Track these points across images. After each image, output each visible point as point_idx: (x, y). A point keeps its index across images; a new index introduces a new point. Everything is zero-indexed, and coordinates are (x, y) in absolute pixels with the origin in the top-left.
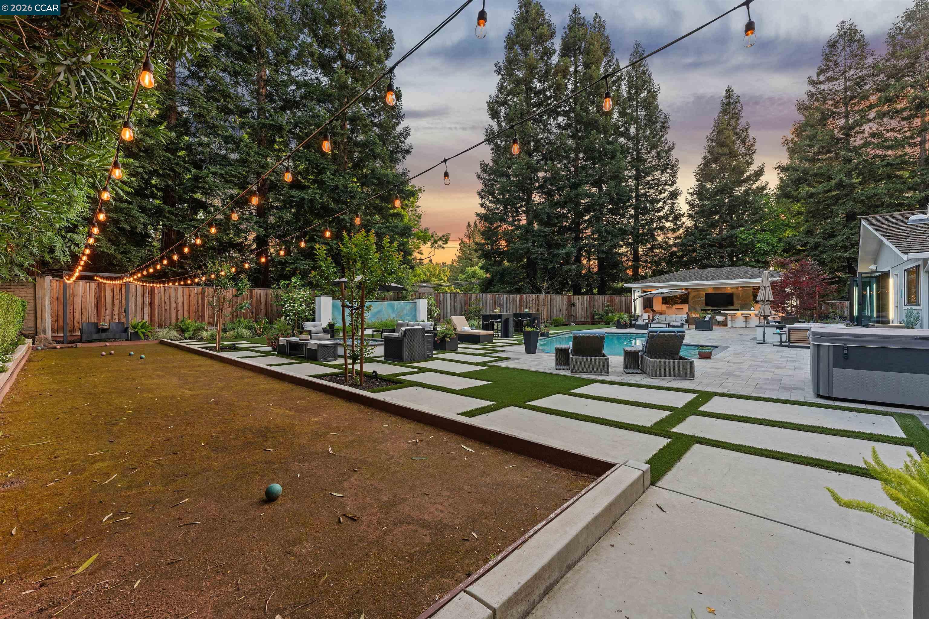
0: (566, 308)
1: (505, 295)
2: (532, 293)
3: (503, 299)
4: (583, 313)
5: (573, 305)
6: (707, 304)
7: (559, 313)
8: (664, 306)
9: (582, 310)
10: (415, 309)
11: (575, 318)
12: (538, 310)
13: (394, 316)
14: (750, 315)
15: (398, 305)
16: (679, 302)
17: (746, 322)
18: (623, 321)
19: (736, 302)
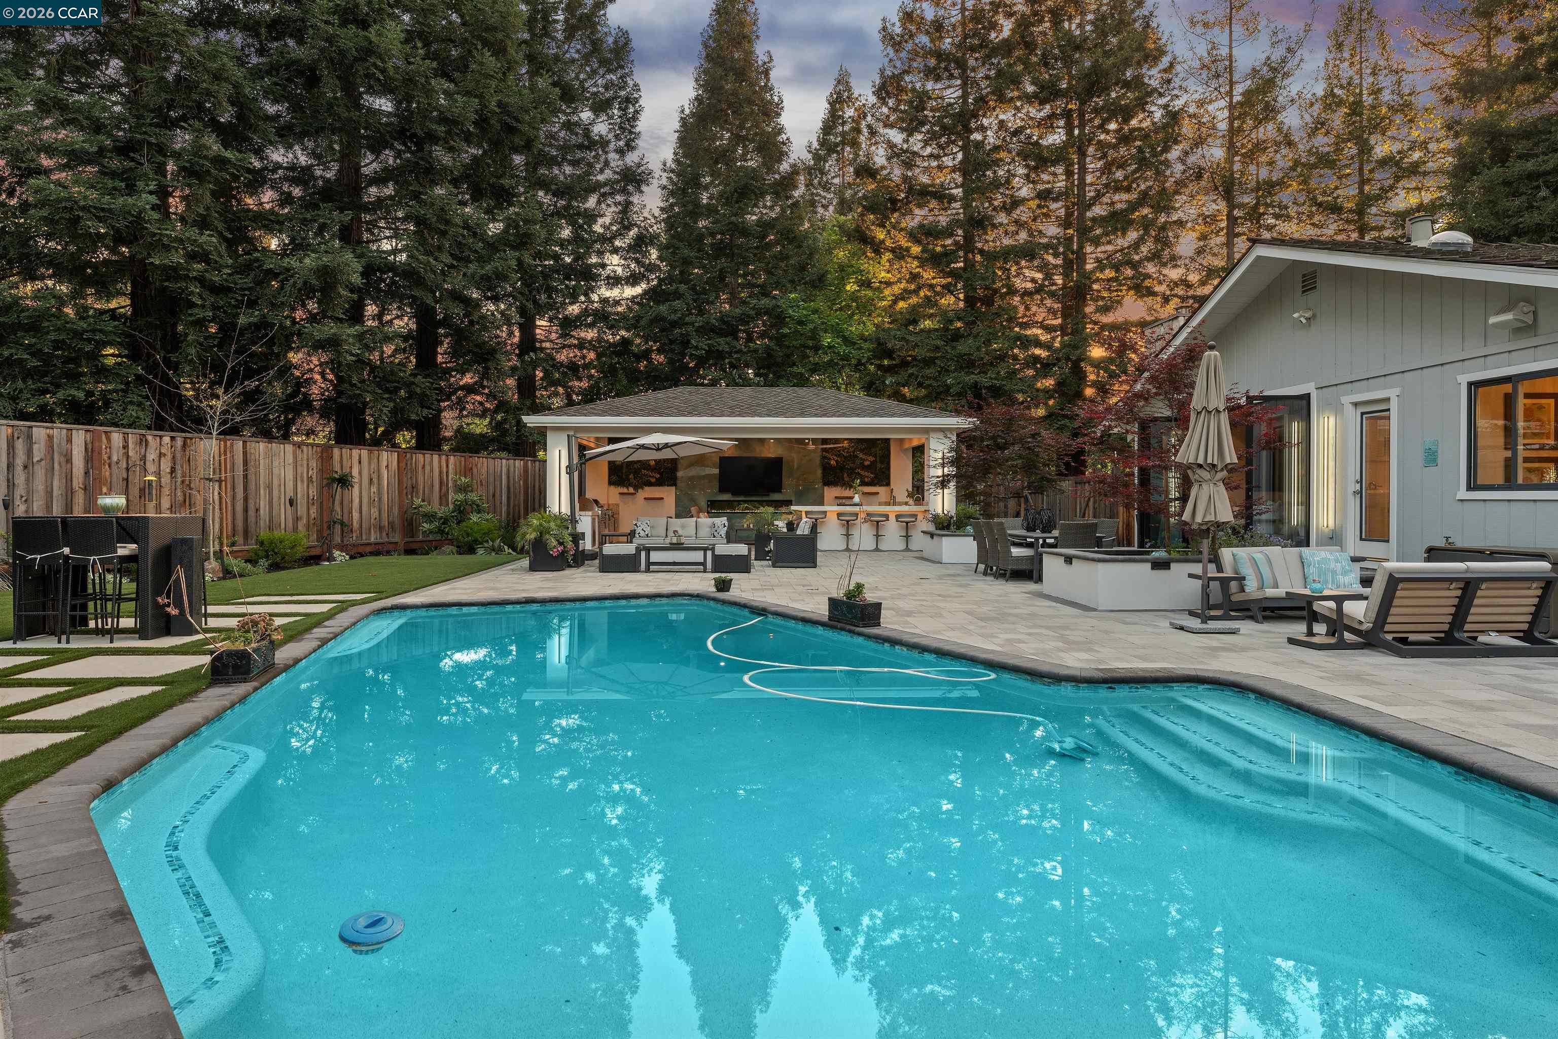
0: (313, 492)
2: (159, 424)
4: (375, 513)
5: (344, 481)
6: (723, 491)
7: (284, 515)
9: (371, 502)
11: (346, 527)
12: (187, 502)
14: (856, 516)
16: (653, 480)
17: (848, 535)
18: (555, 543)
19: (787, 481)
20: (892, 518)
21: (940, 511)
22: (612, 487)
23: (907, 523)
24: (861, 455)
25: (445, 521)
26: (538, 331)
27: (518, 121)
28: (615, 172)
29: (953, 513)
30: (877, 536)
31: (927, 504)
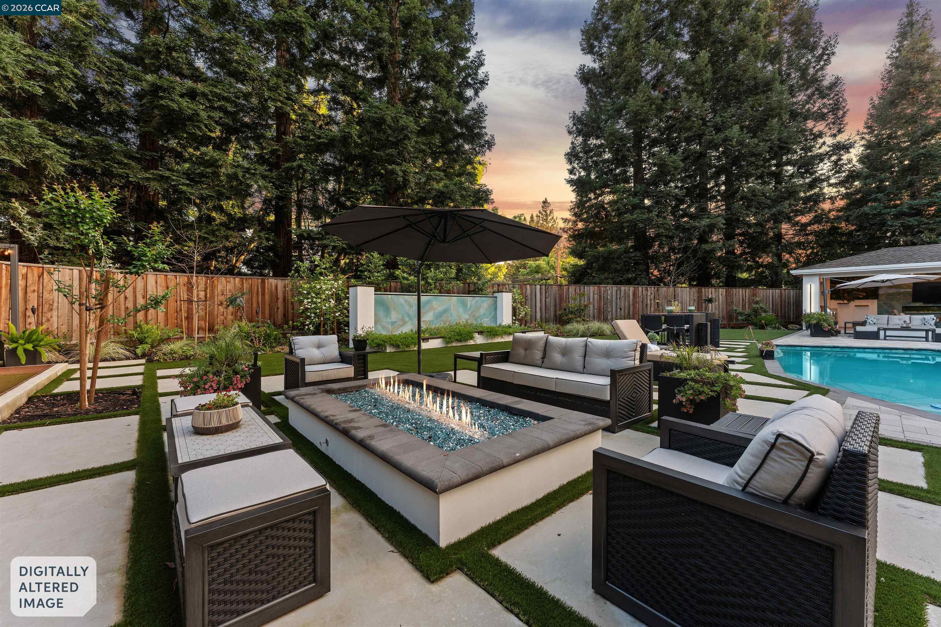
0: (696, 305)
1: (615, 288)
3: (612, 293)
4: (721, 313)
5: (711, 301)
9: (716, 308)
10: (495, 307)
13: (467, 317)
15: (471, 300)
16: (861, 297)
18: (826, 325)
22: (833, 301)
25: (749, 316)
26: (783, 230)
27: (787, 143)
28: (830, 147)
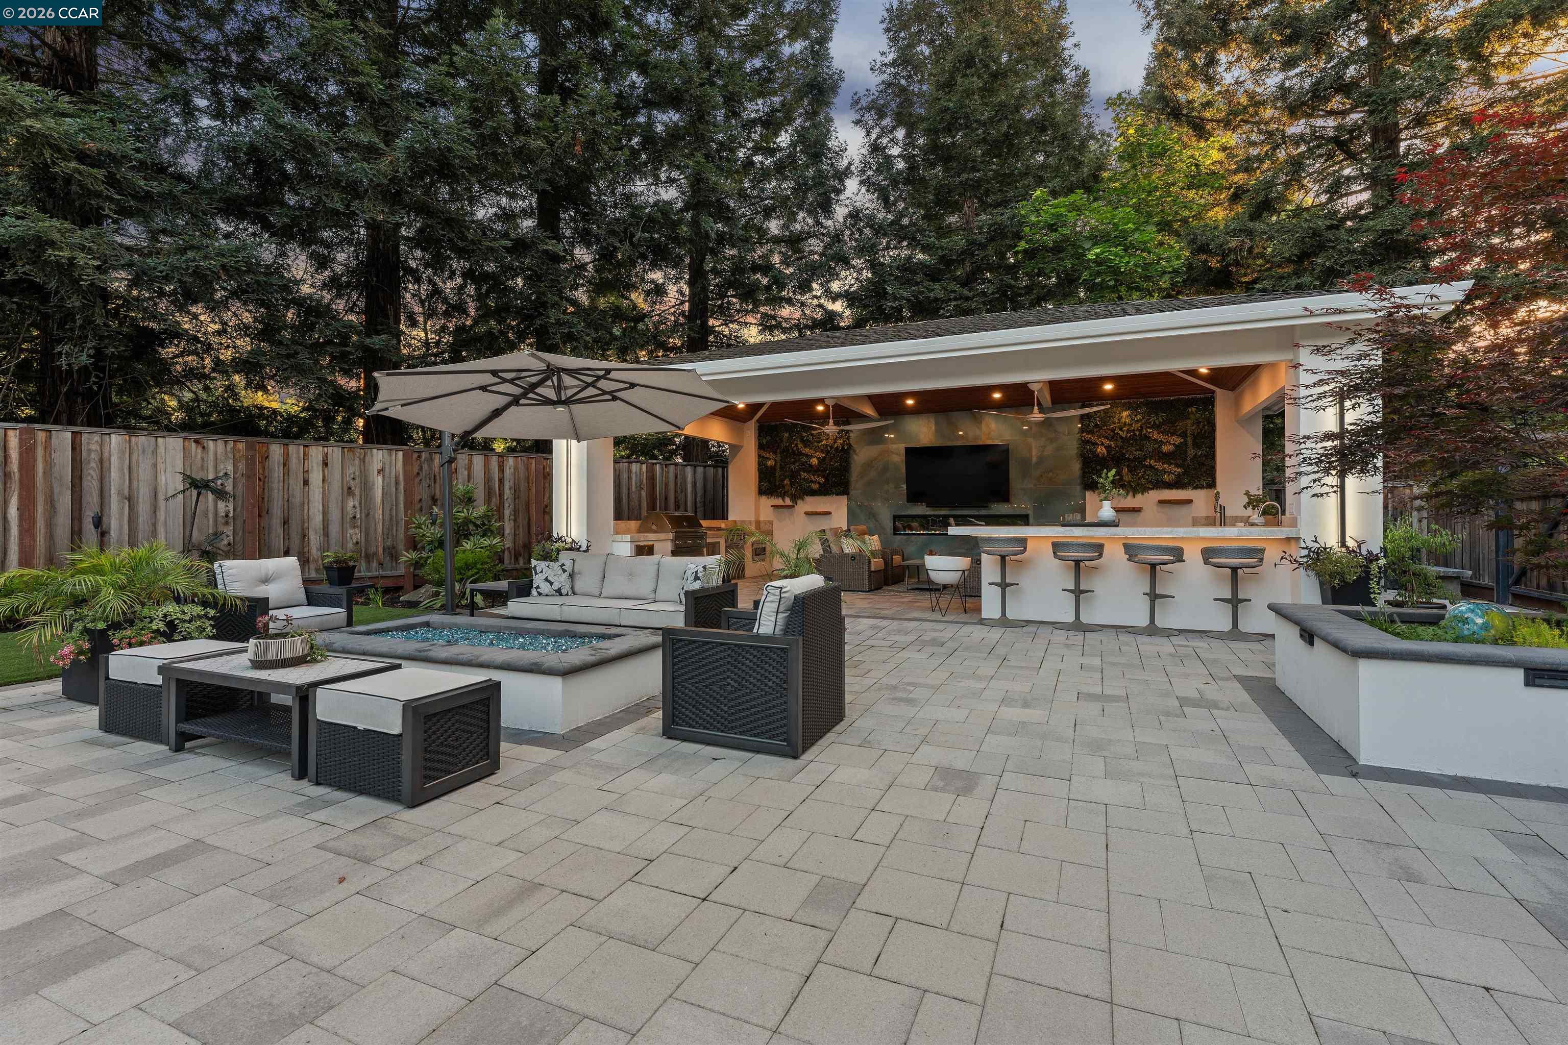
6: (914, 497)
8: (767, 503)
14: (1099, 548)
16: (815, 487)
17: (1078, 593)
19: (1017, 483)
20: (1193, 554)
21: (1331, 540)
22: (763, 498)
23: (1234, 570)
24: (1155, 435)
29: (1375, 545)
30: (1154, 597)
31: (1294, 523)
